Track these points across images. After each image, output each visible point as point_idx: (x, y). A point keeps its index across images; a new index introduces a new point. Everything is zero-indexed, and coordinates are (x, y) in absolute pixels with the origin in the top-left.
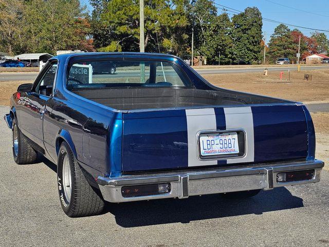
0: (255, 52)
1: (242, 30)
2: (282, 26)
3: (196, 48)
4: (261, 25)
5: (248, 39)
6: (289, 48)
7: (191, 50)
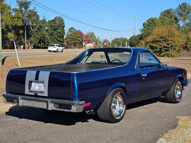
0: (61, 42)
1: (54, 29)
2: (72, 28)
3: (28, 39)
4: (64, 27)
5: (57, 34)
6: (76, 40)
7: (24, 40)
